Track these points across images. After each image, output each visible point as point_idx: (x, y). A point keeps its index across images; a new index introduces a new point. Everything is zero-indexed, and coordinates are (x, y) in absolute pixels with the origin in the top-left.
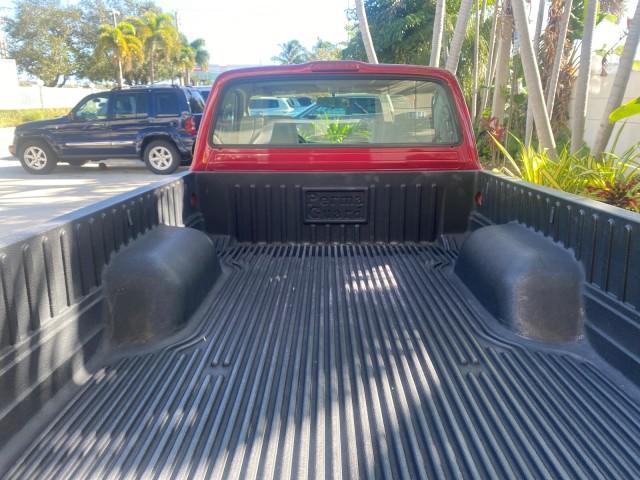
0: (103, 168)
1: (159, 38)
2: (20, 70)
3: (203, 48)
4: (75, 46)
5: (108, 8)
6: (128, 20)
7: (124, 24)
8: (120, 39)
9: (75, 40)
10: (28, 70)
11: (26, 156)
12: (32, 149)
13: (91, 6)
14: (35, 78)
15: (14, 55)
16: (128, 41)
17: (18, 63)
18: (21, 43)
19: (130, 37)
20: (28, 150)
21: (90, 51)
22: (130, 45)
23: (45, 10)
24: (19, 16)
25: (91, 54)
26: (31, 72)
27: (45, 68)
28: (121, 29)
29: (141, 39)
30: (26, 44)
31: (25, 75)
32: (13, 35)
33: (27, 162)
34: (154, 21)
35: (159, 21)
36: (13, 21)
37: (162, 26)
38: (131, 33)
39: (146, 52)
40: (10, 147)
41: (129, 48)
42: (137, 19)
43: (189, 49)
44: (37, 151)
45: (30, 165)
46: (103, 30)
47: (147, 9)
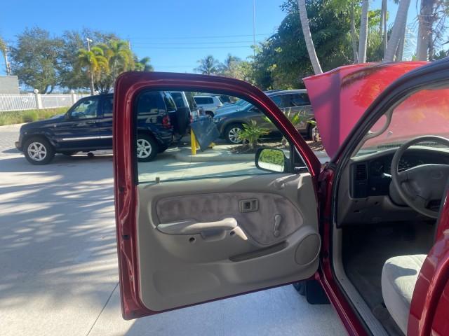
0: (91, 157)
1: (119, 58)
2: (20, 83)
3: (148, 63)
4: (59, 65)
5: (82, 39)
6: (98, 46)
7: (95, 48)
8: (92, 59)
9: (59, 61)
10: (26, 83)
11: (30, 150)
12: (34, 144)
13: (71, 38)
14: (31, 88)
15: (16, 72)
16: (98, 60)
17: (19, 78)
18: (21, 64)
19: (100, 57)
20: (31, 146)
21: (71, 68)
22: (100, 62)
23: (38, 41)
24: (20, 46)
25: (70, 70)
26: (28, 84)
27: (39, 82)
28: (93, 51)
29: (107, 58)
30: (25, 65)
31: (23, 87)
32: (16, 59)
33: (30, 155)
34: (115, 46)
35: (119, 46)
36: (15, 49)
37: (121, 48)
38: (100, 54)
39: (110, 67)
40: (16, 143)
41: (99, 65)
42: (103, 44)
43: (139, 64)
44: (38, 146)
45: (33, 157)
46: (80, 53)
47: (110, 38)
